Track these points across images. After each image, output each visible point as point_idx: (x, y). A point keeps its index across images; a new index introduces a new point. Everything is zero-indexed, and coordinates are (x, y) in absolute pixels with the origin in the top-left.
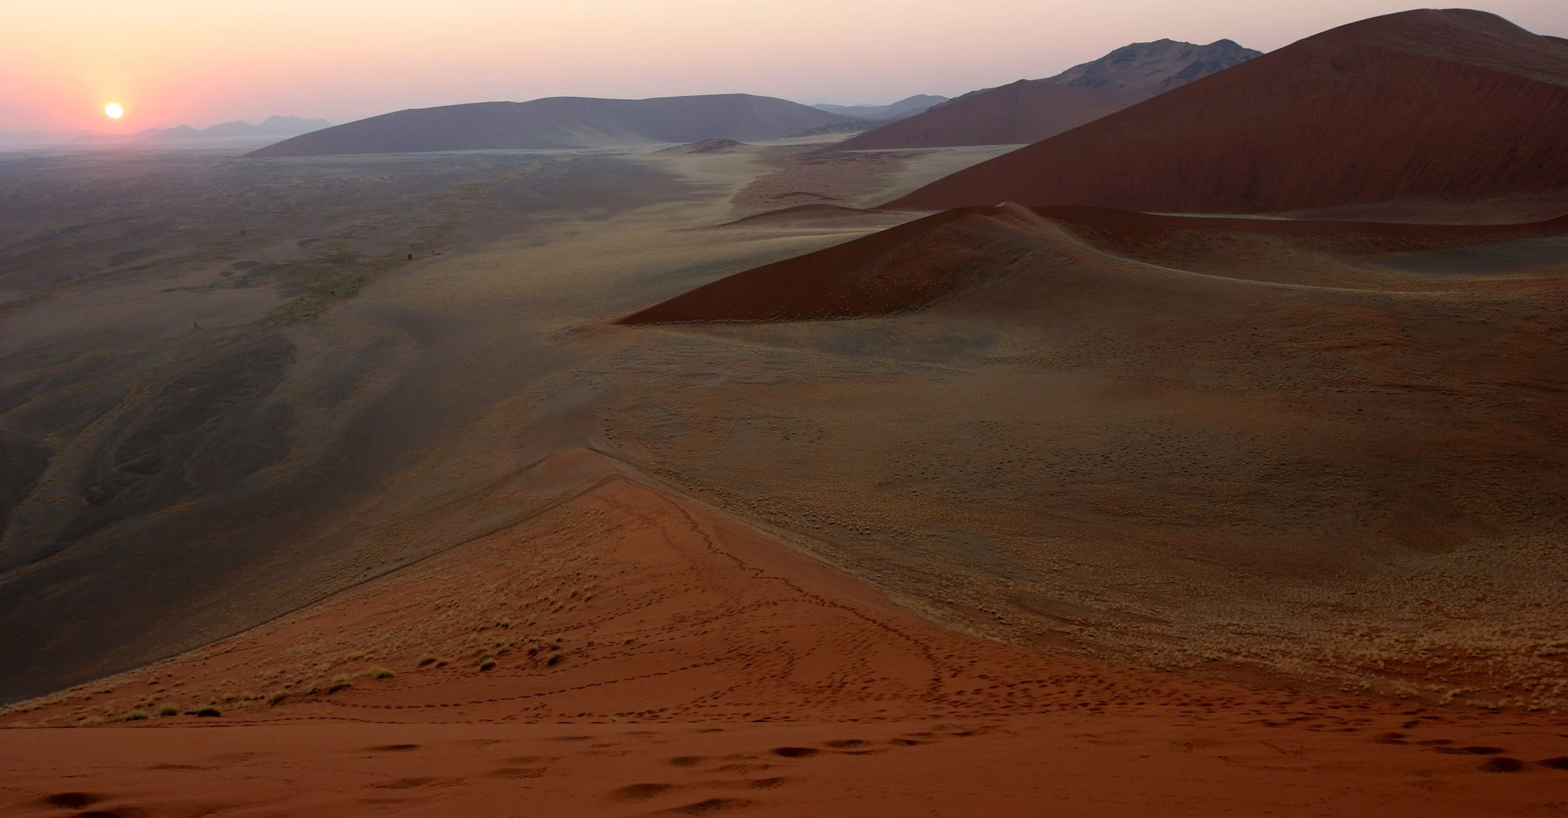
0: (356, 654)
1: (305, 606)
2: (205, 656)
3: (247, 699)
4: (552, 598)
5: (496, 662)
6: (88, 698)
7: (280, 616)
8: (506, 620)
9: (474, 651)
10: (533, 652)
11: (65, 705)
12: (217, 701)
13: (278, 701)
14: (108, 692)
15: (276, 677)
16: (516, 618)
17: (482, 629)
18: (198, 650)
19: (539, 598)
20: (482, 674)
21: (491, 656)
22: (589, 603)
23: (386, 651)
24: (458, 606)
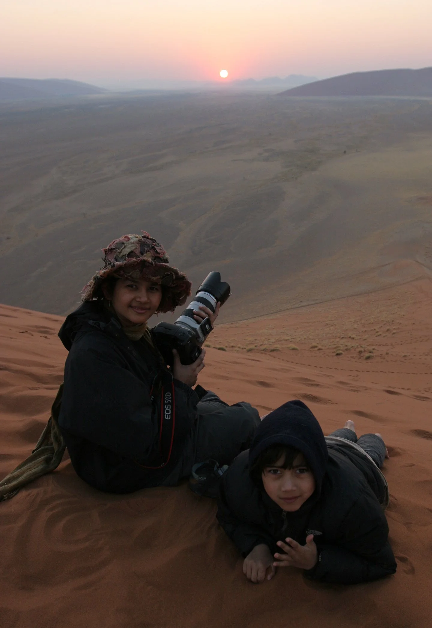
0: (287, 338)
1: (271, 314)
2: (228, 327)
3: (239, 348)
4: (377, 330)
5: (343, 353)
7: (261, 316)
8: (354, 336)
9: (335, 346)
10: (360, 352)
12: (228, 346)
13: (250, 350)
15: (253, 341)
16: (359, 336)
17: (343, 338)
18: (226, 324)
19: (372, 329)
20: (336, 357)
21: (342, 350)
22: (393, 335)
23: (299, 339)
24: (336, 326)
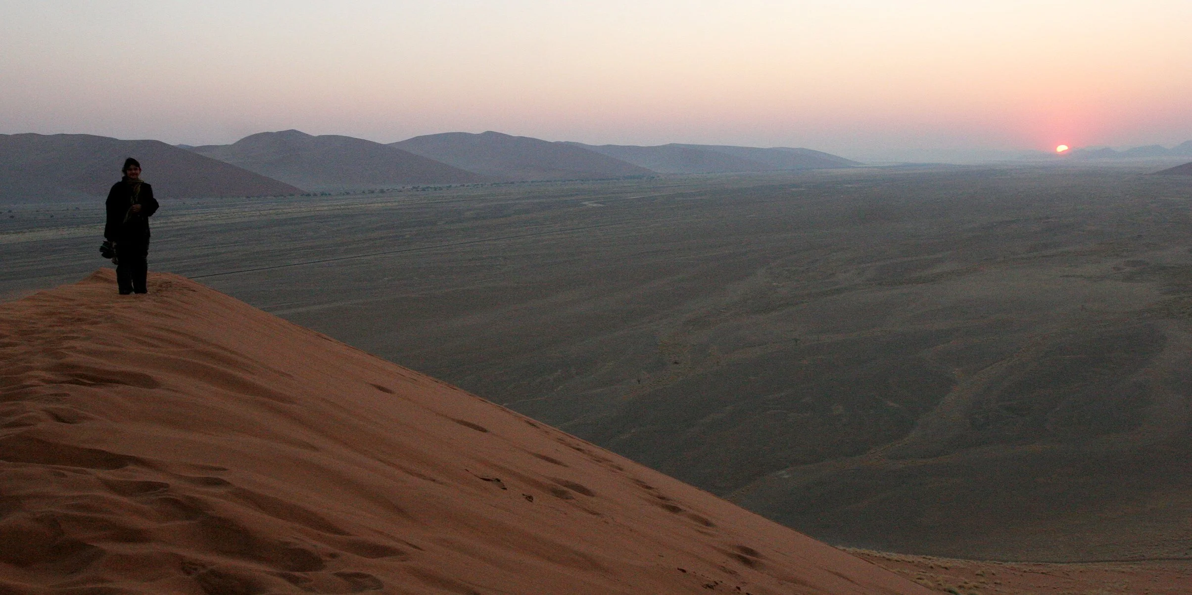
6: (932, 567)
11: (915, 566)
14: (946, 568)
